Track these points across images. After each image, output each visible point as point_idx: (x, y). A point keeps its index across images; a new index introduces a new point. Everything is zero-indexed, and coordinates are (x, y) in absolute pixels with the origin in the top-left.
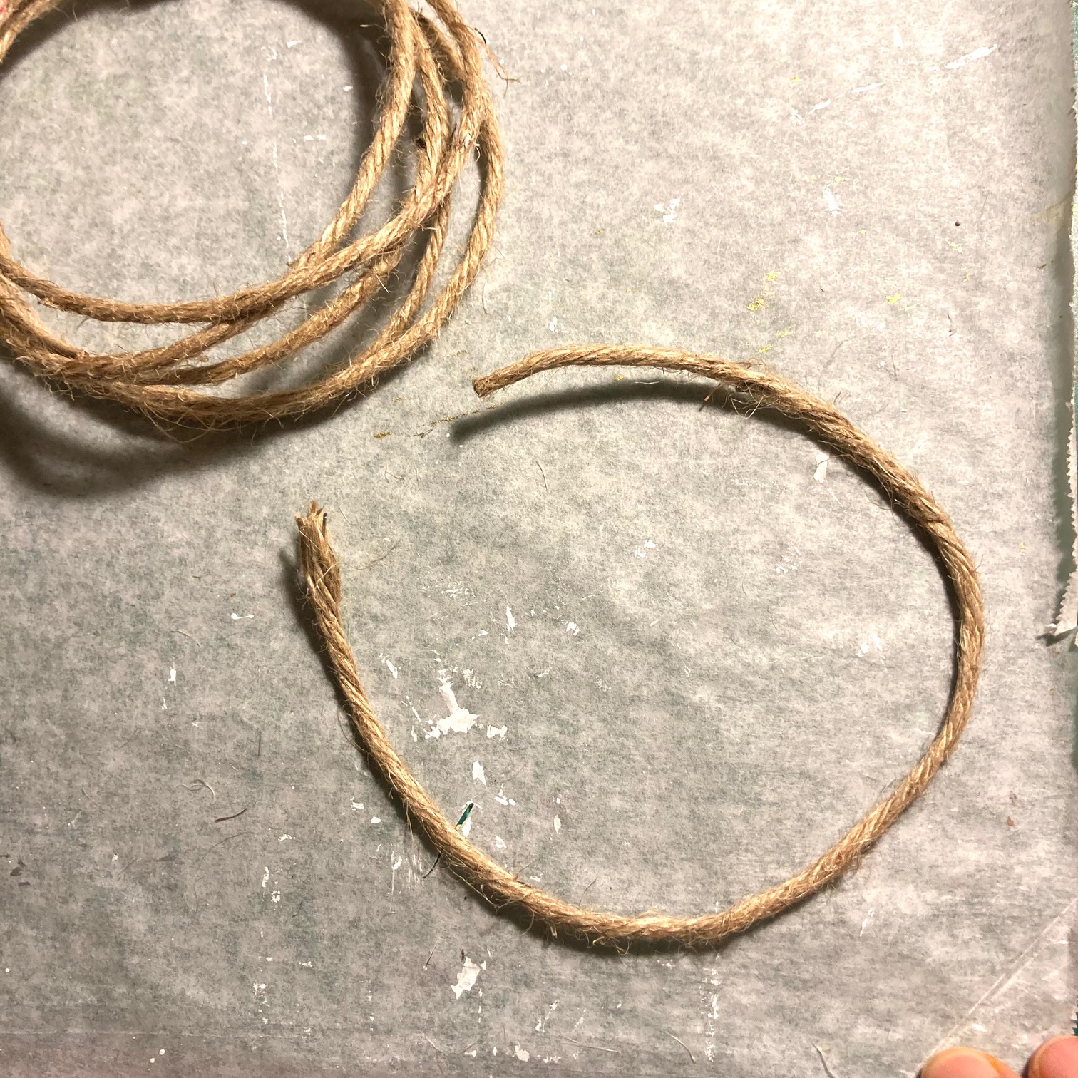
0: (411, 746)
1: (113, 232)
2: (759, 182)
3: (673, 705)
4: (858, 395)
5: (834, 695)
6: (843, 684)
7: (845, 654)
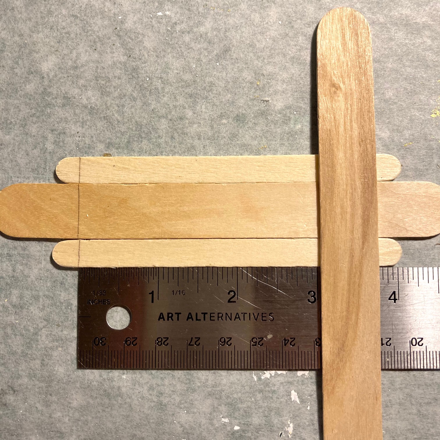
0: (253, 383)
1: (43, 78)
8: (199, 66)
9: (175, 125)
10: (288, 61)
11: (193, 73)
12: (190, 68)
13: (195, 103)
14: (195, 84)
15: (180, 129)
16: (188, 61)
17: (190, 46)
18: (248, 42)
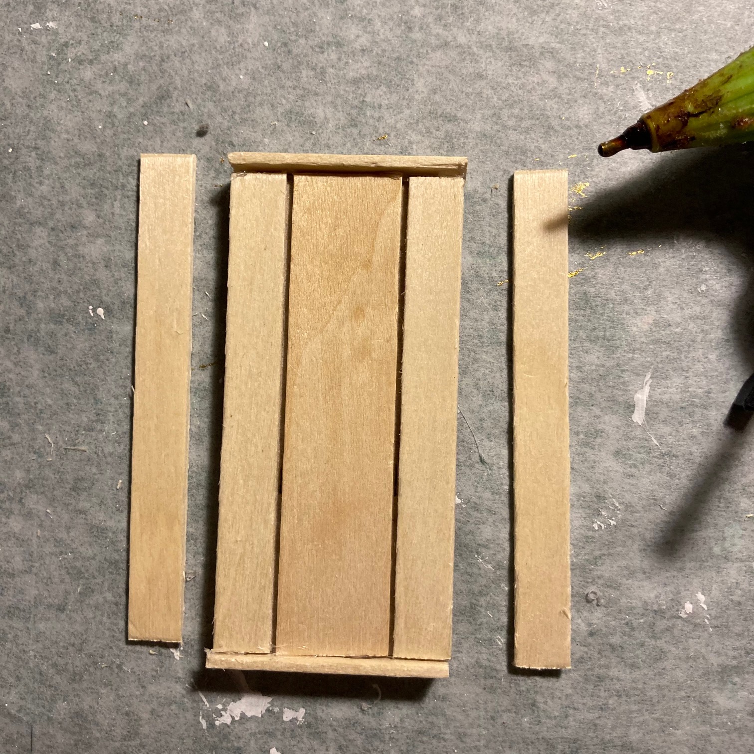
0: (200, 733)
2: (560, 76)
3: (485, 678)
4: (678, 325)
5: (657, 660)
6: (666, 647)
7: (667, 615)
8: (110, 126)
9: (61, 240)
10: (280, 119)
11: (98, 140)
12: (93, 129)
13: (100, 197)
14: (101, 161)
15: (71, 247)
16: (90, 118)
17: (93, 89)
18: (204, 81)
